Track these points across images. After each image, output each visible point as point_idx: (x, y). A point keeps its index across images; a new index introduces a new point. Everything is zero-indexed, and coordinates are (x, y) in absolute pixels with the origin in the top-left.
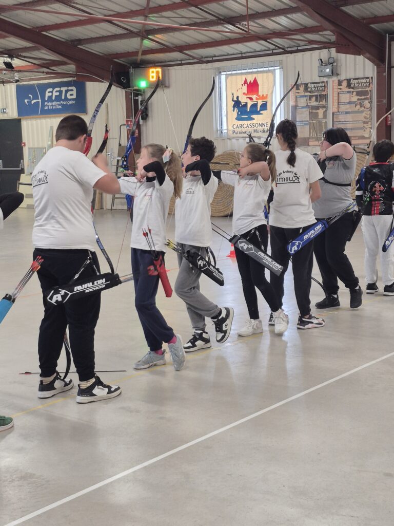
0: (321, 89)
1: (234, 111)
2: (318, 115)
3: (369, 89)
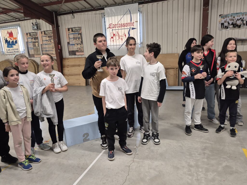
0: (35, 35)
1: (6, 44)
2: (36, 46)
3: (52, 35)
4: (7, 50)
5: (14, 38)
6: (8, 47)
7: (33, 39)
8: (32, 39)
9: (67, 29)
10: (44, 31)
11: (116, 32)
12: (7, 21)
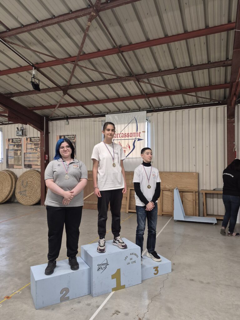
0: (19, 141)
2: (18, 154)
3: (40, 142)
9: (59, 136)
10: (30, 138)
11: (118, 142)
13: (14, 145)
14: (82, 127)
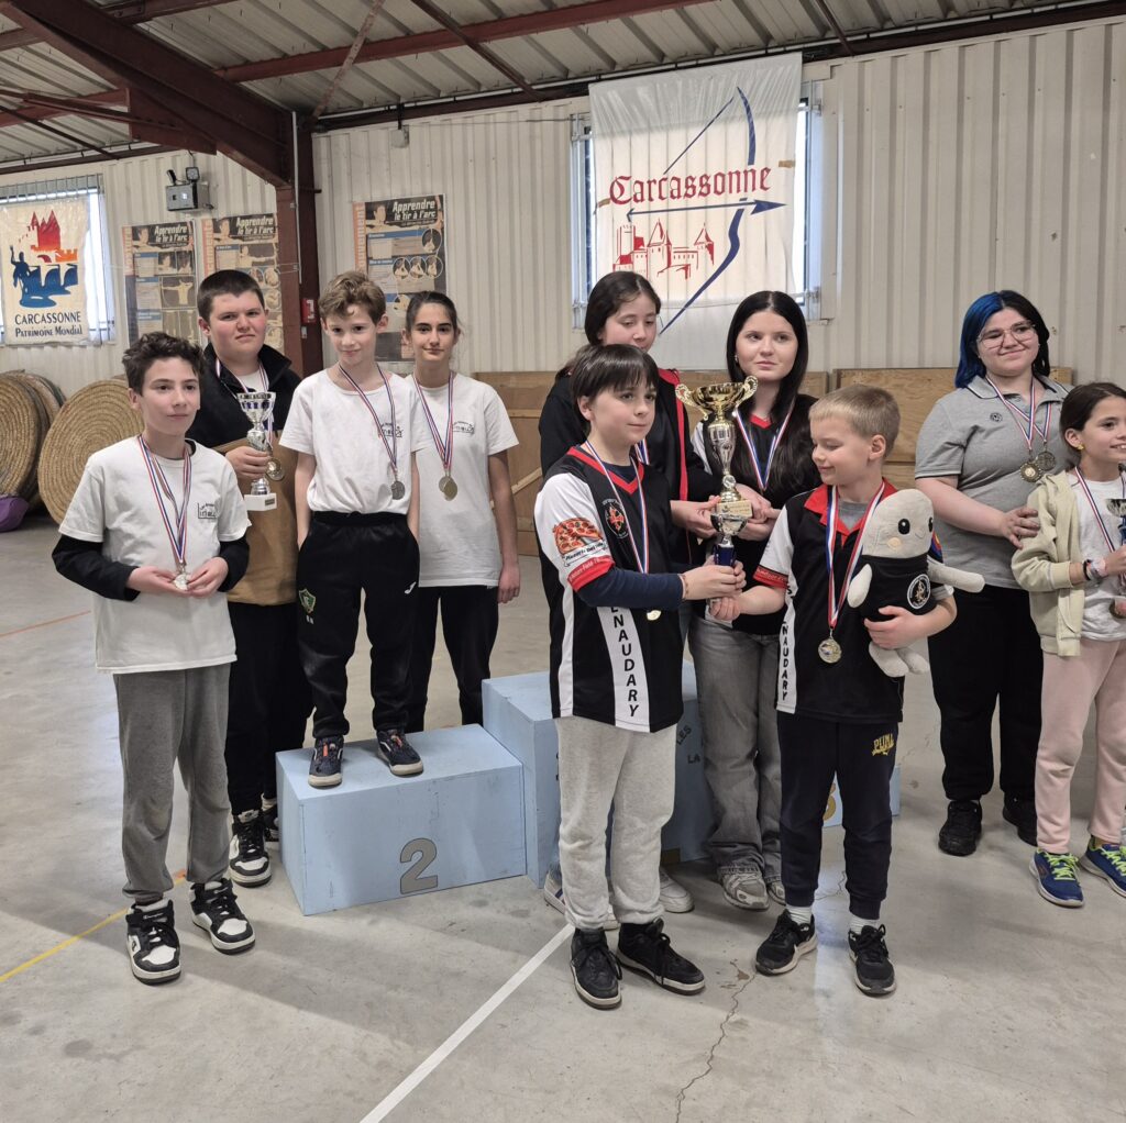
0: (179, 239)
2: (179, 298)
3: (274, 240)
4: (20, 320)
5: (61, 252)
6: (24, 302)
7: (167, 260)
8: (160, 262)
9: (363, 207)
10: (230, 219)
11: (653, 225)
12: (35, 161)
13: (161, 257)
14: (470, 157)
